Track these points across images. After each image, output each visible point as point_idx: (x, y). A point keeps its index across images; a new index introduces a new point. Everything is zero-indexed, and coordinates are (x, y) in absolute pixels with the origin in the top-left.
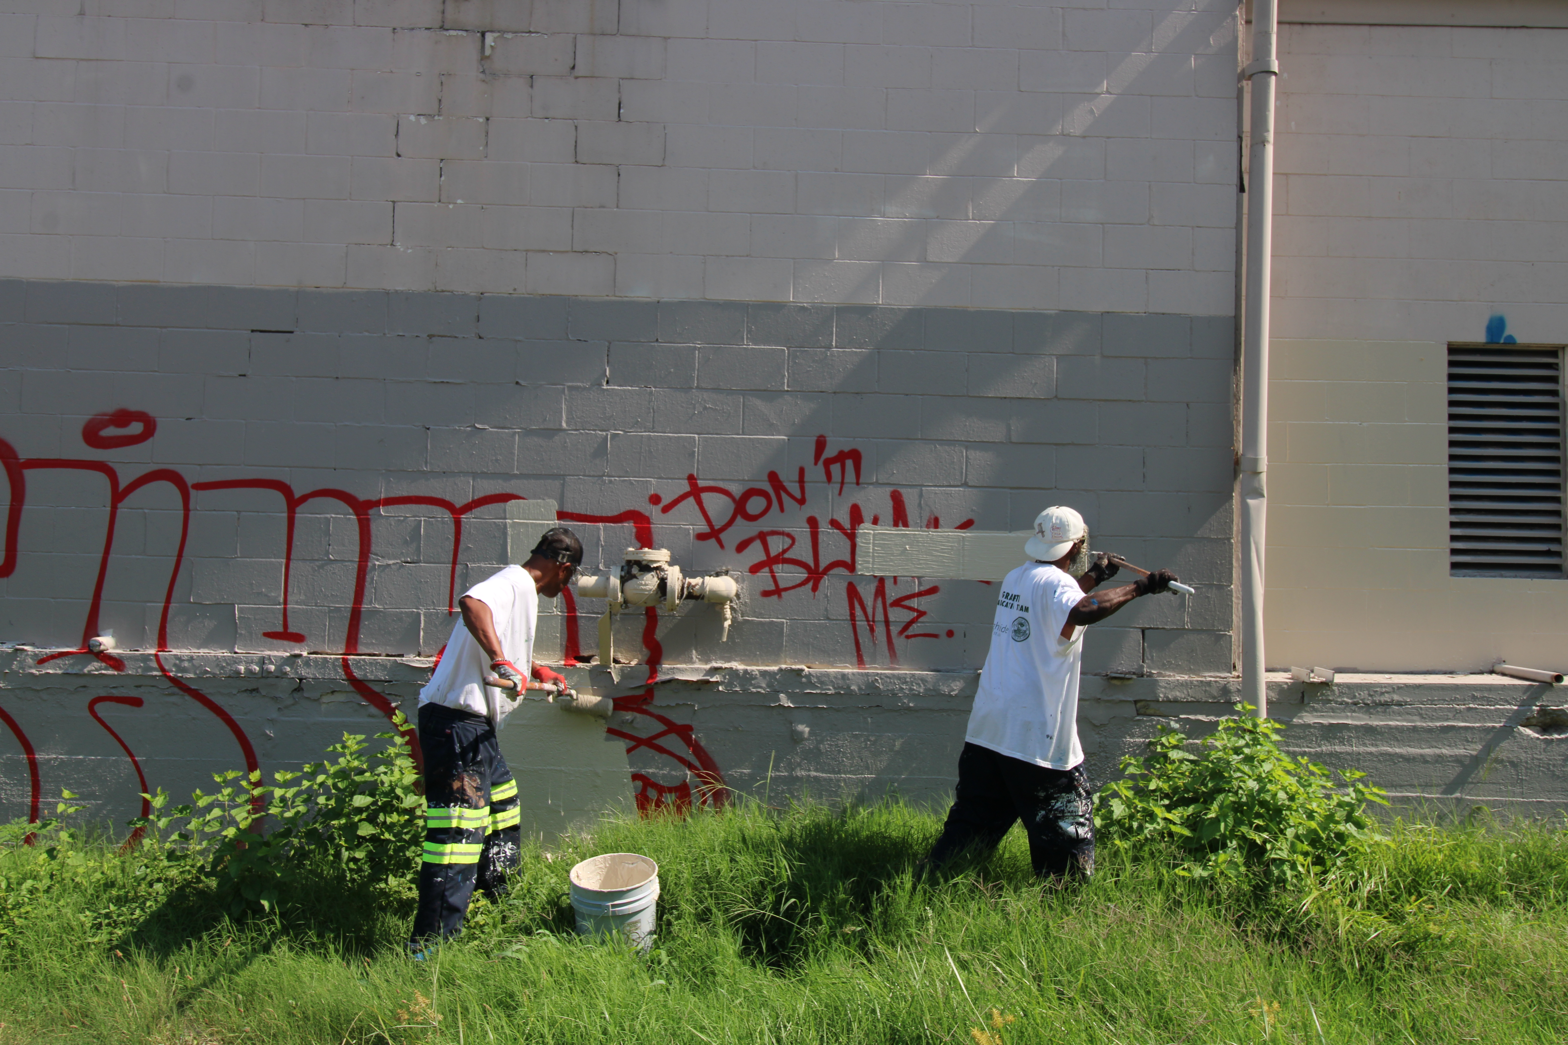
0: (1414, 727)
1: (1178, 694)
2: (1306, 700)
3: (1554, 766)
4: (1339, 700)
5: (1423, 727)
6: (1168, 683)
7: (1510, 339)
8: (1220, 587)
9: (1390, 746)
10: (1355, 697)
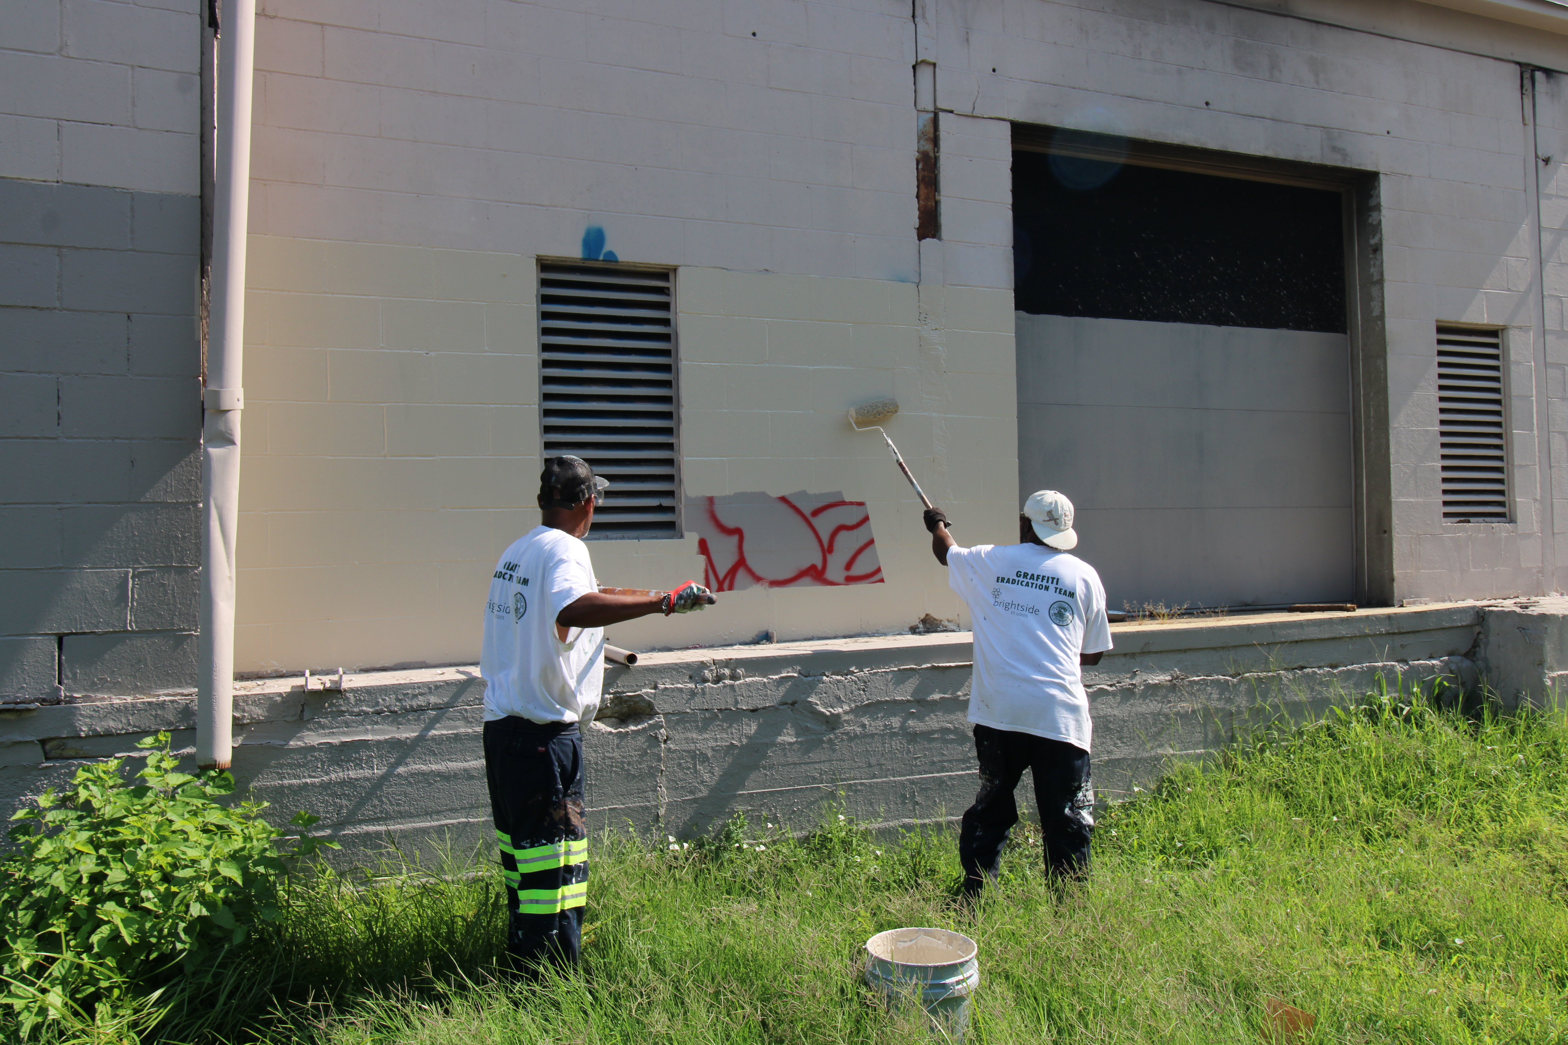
0: (457, 735)
1: (112, 724)
2: (307, 715)
3: (629, 764)
4: (356, 710)
5: (467, 734)
6: (96, 710)
7: (611, 257)
8: (182, 570)
9: (425, 762)
10: (377, 703)
